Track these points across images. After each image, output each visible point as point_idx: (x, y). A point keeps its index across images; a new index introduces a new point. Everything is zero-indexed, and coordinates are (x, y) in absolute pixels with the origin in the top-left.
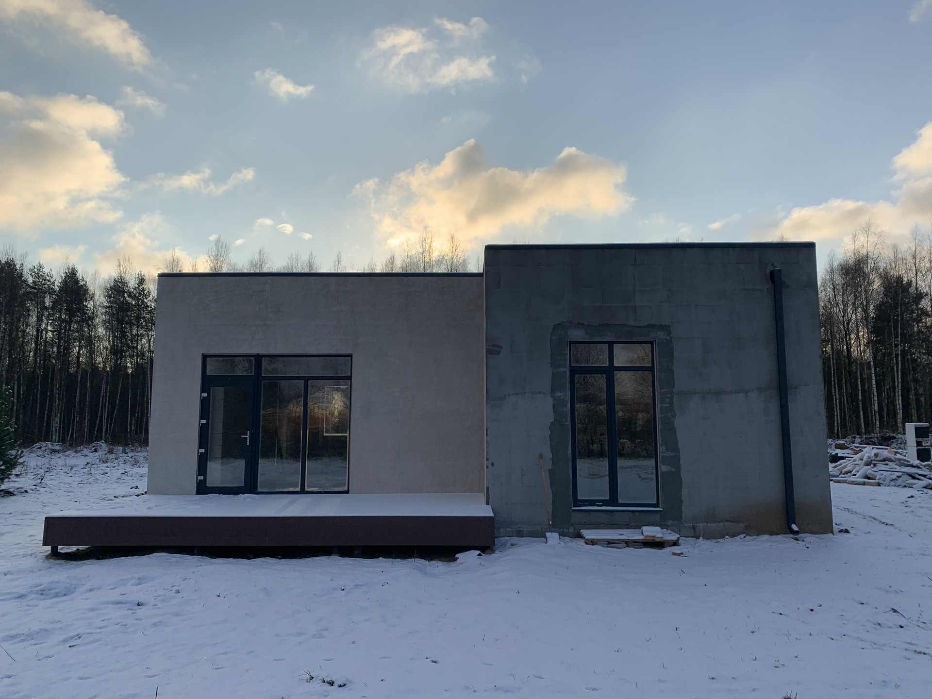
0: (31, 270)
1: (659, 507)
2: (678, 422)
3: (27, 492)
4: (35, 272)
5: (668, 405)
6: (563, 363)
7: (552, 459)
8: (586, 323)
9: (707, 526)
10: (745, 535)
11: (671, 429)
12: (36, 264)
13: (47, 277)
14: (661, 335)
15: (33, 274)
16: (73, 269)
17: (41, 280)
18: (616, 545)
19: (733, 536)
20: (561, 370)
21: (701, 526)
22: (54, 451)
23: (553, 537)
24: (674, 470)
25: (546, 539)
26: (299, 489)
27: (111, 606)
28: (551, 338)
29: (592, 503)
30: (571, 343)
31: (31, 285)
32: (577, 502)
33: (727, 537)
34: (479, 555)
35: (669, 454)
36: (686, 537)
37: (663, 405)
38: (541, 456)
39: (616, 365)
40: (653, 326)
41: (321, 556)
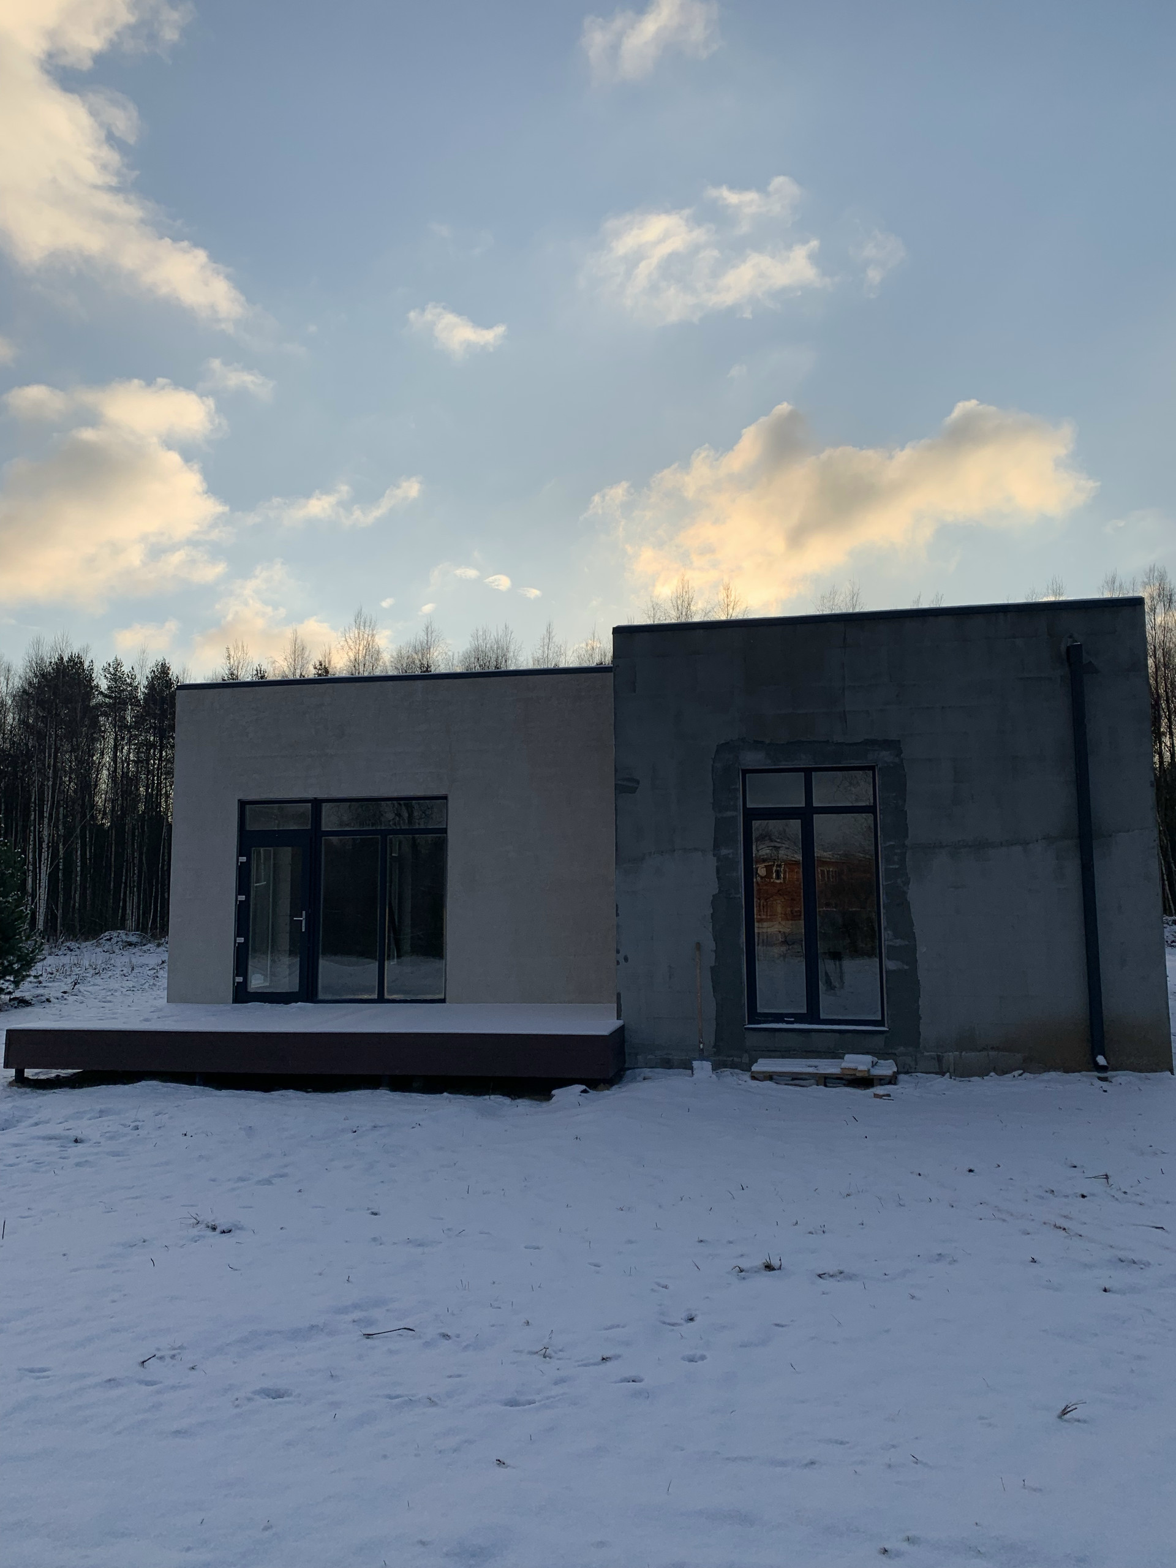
0: (104, 670)
1: (884, 1026)
2: (914, 893)
3: (50, 1002)
4: (110, 673)
5: (897, 866)
6: (732, 803)
7: (715, 951)
8: (767, 741)
9: (961, 1055)
10: (1022, 1071)
11: (901, 903)
12: (111, 660)
13: (127, 678)
14: (886, 756)
15: (108, 675)
16: (163, 665)
17: (119, 685)
18: (802, 1081)
19: (1003, 1072)
20: (729, 814)
21: (950, 1056)
22: (130, 944)
23: (703, 1068)
24: (906, 967)
25: (692, 1072)
26: (375, 996)
27: (41, 1141)
28: (713, 766)
29: (779, 1018)
30: (745, 772)
31: (106, 692)
32: (755, 1016)
33: (992, 1074)
34: (584, 1091)
35: (898, 942)
36: (927, 1073)
37: (888, 867)
38: (698, 946)
39: (815, 805)
40: (872, 743)
41: (364, 1089)
